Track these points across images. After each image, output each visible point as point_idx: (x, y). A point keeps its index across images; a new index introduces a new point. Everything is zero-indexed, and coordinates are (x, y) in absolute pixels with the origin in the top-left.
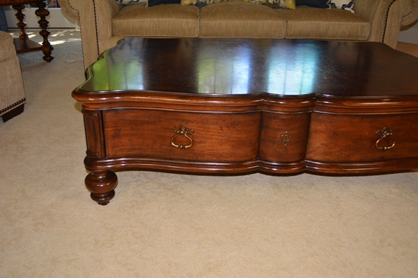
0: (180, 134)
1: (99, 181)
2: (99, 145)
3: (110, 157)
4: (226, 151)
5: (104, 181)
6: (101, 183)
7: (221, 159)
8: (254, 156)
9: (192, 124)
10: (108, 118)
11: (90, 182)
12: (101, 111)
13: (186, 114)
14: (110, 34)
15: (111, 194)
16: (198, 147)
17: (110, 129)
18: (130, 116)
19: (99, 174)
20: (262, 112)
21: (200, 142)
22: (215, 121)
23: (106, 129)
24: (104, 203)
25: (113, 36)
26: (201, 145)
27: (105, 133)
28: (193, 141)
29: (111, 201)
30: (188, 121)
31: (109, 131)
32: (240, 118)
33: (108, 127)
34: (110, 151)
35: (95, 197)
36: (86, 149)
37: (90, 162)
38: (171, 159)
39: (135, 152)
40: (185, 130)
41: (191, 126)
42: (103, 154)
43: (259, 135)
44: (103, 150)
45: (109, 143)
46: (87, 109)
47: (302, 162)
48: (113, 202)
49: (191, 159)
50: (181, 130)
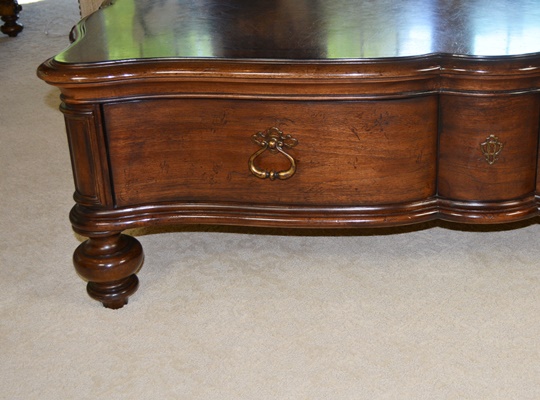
0: (269, 148)
1: (102, 256)
2: (99, 178)
3: (125, 203)
4: (366, 181)
5: (114, 255)
6: (107, 260)
7: (358, 198)
8: (427, 191)
9: (292, 126)
10: (117, 119)
11: (84, 260)
12: (101, 105)
13: (280, 106)
15: (131, 284)
16: (308, 176)
17: (121, 143)
18: (161, 114)
19: (102, 240)
20: (438, 96)
21: (312, 165)
22: (341, 118)
23: (112, 144)
24: (116, 304)
26: (314, 170)
27: (112, 151)
28: (296, 161)
29: (130, 299)
30: (284, 120)
31: (120, 147)
32: (393, 109)
33: (117, 139)
34: (123, 192)
35: (95, 291)
36: (74, 190)
37: (81, 218)
38: (252, 204)
39: (177, 192)
40: (279, 139)
41: (293, 131)
42: (109, 198)
43: (437, 145)
44: (108, 189)
45: (121, 173)
46: (69, 101)
47: (530, 199)
48: (135, 301)
49: (295, 200)
50: (269, 139)
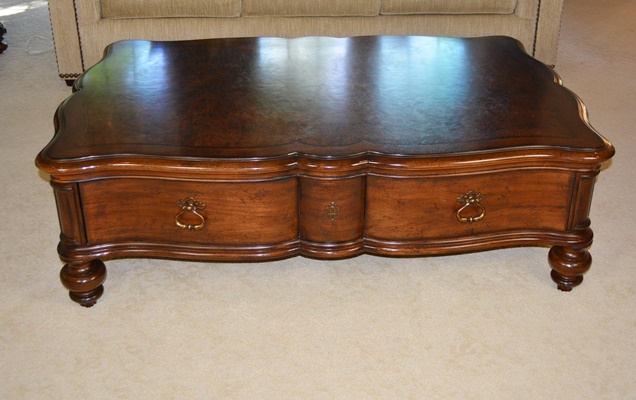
0: (186, 209)
1: (81, 276)
2: (76, 228)
3: (94, 242)
4: (252, 230)
5: (87, 275)
6: (83, 278)
7: (246, 240)
8: (292, 235)
9: (202, 197)
10: (88, 192)
11: (67, 277)
12: (78, 184)
13: (194, 185)
14: (97, 16)
15: (99, 291)
16: (213, 227)
17: (91, 206)
18: (116, 187)
19: (80, 266)
20: (298, 178)
21: (216, 220)
22: (234, 192)
23: (85, 207)
24: (89, 305)
25: (102, 18)
26: (217, 223)
27: (85, 211)
28: (205, 218)
29: (98, 301)
30: (197, 193)
31: (90, 208)
32: (268, 187)
33: (88, 204)
34: (93, 235)
35: (76, 297)
36: (59, 232)
37: (65, 250)
38: (178, 243)
39: (127, 234)
40: (194, 204)
41: (204, 200)
42: (83, 239)
43: (298, 206)
44: (83, 234)
45: (91, 224)
46: (57, 181)
47: (360, 240)
48: (101, 302)
49: (205, 241)
50: (187, 204)
